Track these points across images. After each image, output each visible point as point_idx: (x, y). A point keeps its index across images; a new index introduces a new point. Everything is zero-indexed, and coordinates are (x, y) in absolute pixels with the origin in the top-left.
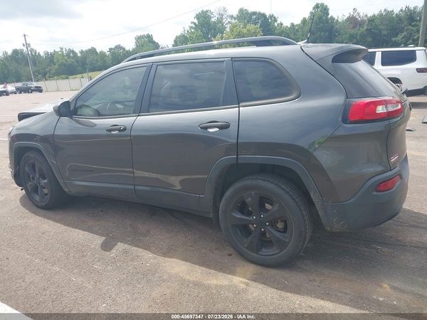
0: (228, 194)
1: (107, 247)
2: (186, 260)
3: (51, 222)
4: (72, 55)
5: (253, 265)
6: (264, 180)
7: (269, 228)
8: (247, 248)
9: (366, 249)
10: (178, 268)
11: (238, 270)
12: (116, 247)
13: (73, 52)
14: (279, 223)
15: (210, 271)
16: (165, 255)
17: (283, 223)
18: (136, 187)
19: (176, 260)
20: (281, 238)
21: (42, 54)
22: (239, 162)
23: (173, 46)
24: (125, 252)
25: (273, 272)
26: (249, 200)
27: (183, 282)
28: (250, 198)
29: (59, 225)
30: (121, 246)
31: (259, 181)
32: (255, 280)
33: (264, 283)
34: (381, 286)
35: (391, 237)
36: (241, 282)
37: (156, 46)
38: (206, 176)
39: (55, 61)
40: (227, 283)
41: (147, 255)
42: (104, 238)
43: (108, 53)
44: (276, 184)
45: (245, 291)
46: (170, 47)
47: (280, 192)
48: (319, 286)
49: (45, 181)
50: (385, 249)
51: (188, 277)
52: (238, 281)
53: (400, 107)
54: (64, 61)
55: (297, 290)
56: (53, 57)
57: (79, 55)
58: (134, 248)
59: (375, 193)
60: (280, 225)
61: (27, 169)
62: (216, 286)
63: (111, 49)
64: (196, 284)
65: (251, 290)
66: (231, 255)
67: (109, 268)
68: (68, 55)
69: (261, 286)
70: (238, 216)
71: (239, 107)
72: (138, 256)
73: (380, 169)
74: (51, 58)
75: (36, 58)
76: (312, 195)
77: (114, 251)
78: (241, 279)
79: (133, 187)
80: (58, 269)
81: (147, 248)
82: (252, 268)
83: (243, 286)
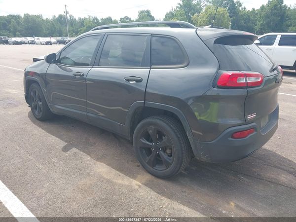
0: (139, 126)
1: (65, 149)
2: (109, 165)
3: (40, 129)
4: (95, 21)
5: (150, 175)
6: (160, 120)
7: (162, 152)
8: (147, 163)
9: (232, 177)
10: (102, 169)
11: (139, 177)
12: (71, 150)
13: (97, 19)
14: (168, 150)
15: (120, 174)
16: (98, 160)
17: (170, 151)
18: (88, 114)
19: (102, 164)
20: (168, 160)
21: (77, 19)
22: (146, 105)
23: (164, 20)
24: (75, 154)
25: (161, 181)
26: (150, 132)
27: (101, 179)
28: (151, 131)
29: (44, 131)
30: (74, 150)
31: (156, 120)
32: (146, 185)
33: (151, 188)
34: (228, 203)
35: (255, 172)
36: (137, 185)
37: (153, 19)
38: (127, 110)
39: (85, 24)
40: (127, 184)
41: (87, 158)
42: (66, 143)
43: (119, 21)
44: (167, 124)
45: (136, 190)
46: (162, 20)
47: (169, 129)
48: (186, 196)
49: (41, 103)
50: (246, 180)
51: (105, 176)
52: (135, 183)
53: (260, 80)
54: (90, 25)
55: (170, 196)
56: (83, 21)
57: (100, 21)
58: (82, 152)
59: (230, 139)
60: (168, 151)
61: (32, 94)
62: (120, 184)
63: (121, 19)
64: (108, 181)
65: (141, 190)
66: (139, 166)
67: (61, 162)
68: (93, 21)
69: (148, 189)
70: (144, 142)
71: (150, 68)
72: (81, 158)
73: (239, 122)
74: (82, 22)
75: (72, 22)
76: (187, 134)
77: (68, 152)
78: (138, 183)
79: (86, 113)
80: (31, 158)
81: (89, 154)
82: (148, 177)
83: (137, 187)
